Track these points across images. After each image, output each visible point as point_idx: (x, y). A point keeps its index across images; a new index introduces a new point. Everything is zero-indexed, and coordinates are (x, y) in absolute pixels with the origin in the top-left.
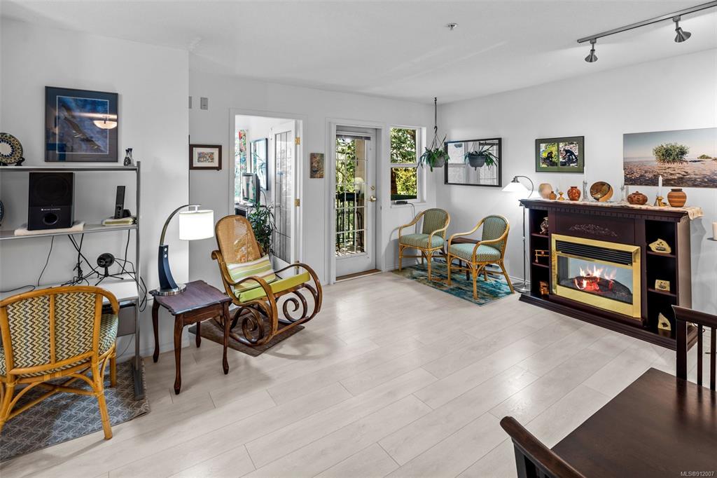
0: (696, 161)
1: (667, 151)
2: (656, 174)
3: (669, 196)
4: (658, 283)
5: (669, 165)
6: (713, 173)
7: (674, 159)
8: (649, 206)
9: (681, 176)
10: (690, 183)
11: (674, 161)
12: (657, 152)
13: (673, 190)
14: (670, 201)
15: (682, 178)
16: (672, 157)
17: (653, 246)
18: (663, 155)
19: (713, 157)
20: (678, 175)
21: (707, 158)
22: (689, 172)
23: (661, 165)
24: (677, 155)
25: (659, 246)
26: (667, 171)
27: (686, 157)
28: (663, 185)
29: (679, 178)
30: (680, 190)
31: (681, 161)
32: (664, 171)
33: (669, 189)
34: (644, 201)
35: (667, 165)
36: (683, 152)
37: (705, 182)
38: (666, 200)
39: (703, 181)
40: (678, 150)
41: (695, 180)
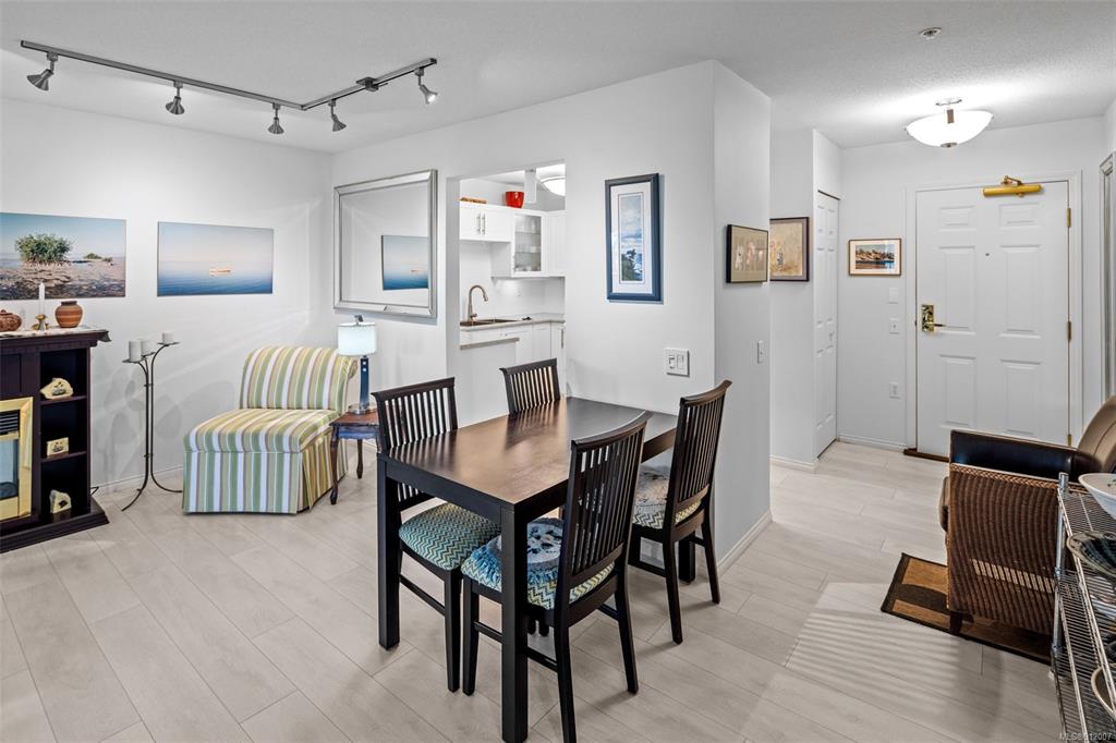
0: (81, 262)
1: (39, 245)
2: (20, 280)
3: (58, 313)
4: (51, 445)
5: (43, 267)
6: (103, 278)
7: (50, 258)
8: (25, 331)
9: (59, 282)
10: (73, 292)
11: (50, 260)
12: (22, 245)
13: (63, 304)
14: (59, 320)
15: (61, 286)
16: (47, 255)
17: (48, 392)
18: (32, 251)
19: (104, 257)
20: (55, 282)
21: (96, 257)
22: (72, 276)
23: (30, 266)
24: (55, 252)
25: (58, 389)
26: (39, 276)
27: (68, 256)
28: (47, 297)
29: (57, 286)
30: (74, 303)
31: (61, 261)
32: (33, 276)
33: (57, 303)
34: (16, 323)
35: (39, 267)
36: (63, 249)
37: (94, 290)
38: (52, 320)
39: (91, 289)
40: (55, 245)
41: (81, 288)
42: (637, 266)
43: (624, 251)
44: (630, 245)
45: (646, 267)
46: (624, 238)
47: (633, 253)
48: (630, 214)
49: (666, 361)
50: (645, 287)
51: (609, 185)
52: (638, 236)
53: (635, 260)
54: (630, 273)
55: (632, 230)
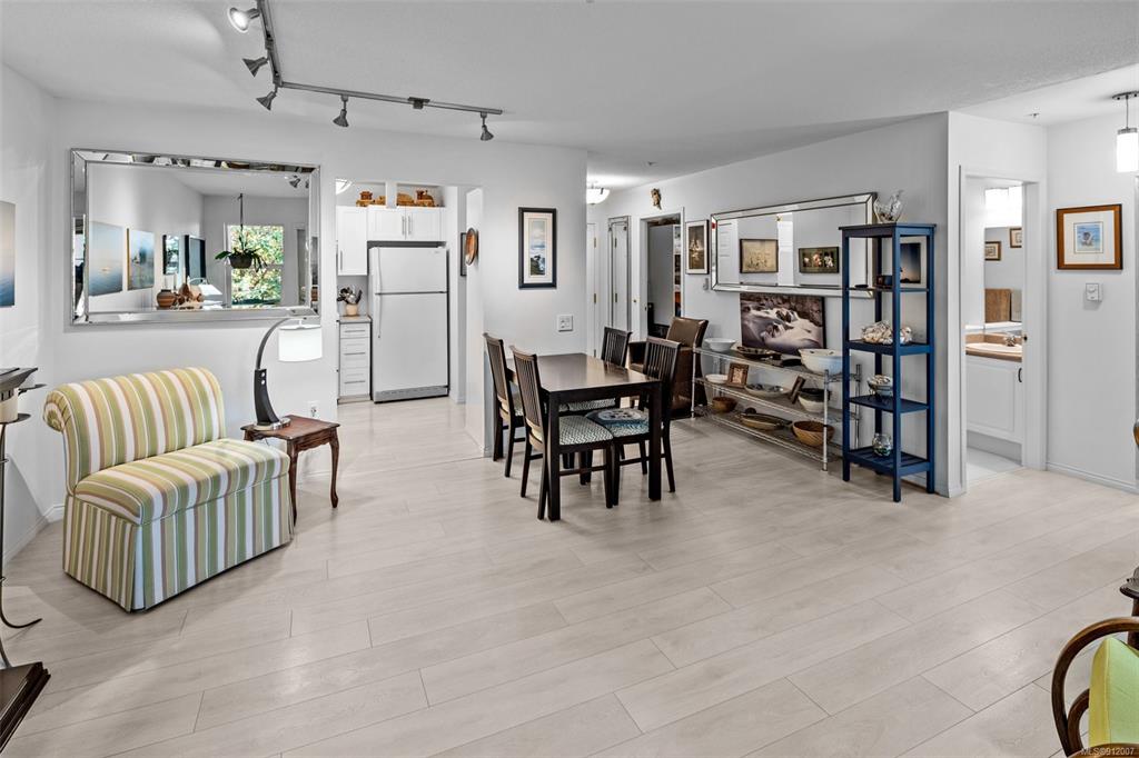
42: (541, 266)
43: (533, 256)
44: (537, 252)
45: (548, 267)
46: (533, 247)
47: (539, 257)
48: (537, 232)
49: (558, 321)
50: (547, 278)
51: (522, 211)
52: (543, 246)
53: (540, 262)
54: (536, 270)
55: (539, 242)
